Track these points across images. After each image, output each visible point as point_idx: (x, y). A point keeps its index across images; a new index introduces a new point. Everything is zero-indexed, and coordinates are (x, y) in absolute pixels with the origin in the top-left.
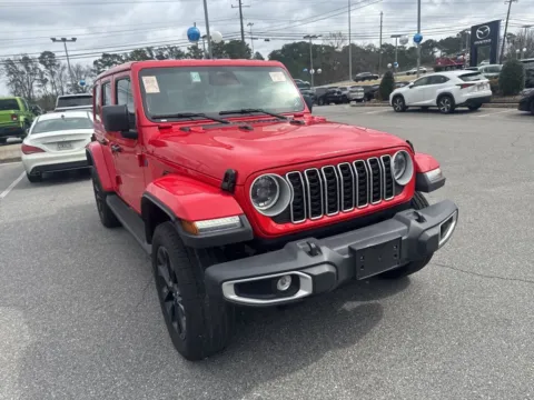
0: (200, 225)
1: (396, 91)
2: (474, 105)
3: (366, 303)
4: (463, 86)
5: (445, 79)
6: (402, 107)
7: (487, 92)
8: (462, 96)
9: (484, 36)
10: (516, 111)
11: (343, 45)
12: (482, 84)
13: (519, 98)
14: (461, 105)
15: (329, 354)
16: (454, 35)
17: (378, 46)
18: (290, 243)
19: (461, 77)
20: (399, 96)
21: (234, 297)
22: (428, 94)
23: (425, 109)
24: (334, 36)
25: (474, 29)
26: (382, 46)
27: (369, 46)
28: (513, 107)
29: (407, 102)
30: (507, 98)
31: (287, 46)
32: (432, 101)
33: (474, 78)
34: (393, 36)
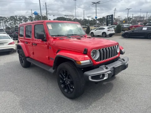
0: (82, 62)
1: (91, 31)
2: (111, 35)
3: (108, 82)
4: (108, 30)
5: (104, 29)
6: (93, 35)
7: (114, 32)
8: (108, 33)
9: (110, 18)
10: (121, 37)
11: (74, 18)
12: (113, 30)
13: (121, 34)
14: (108, 35)
15: (106, 94)
16: (102, 18)
17: (83, 19)
18: (100, 66)
19: (108, 28)
20: (92, 33)
21: (91, 80)
22: (99, 32)
23: (98, 36)
24: (71, 16)
25: (107, 16)
26: (84, 19)
27: (80, 19)
28: (120, 36)
29: (94, 34)
30: (118, 34)
31: (58, 18)
32: (101, 34)
33: (110, 28)
34: (88, 17)
